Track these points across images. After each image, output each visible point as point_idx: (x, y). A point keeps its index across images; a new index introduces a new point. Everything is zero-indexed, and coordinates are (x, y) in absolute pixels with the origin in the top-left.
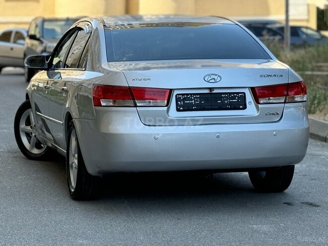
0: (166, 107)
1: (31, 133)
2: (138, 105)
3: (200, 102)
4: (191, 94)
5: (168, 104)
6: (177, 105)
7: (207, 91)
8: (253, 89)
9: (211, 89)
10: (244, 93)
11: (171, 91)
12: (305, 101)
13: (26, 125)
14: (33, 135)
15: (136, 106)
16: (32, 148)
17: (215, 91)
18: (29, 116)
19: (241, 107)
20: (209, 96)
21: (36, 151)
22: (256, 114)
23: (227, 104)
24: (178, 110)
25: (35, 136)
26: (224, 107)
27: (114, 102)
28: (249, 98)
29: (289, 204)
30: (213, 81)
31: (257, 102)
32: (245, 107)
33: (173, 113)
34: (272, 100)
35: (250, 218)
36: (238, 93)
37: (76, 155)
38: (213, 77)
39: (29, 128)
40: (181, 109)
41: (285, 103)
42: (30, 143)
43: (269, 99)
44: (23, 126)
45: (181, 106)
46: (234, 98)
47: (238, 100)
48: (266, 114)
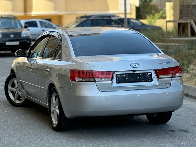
0: (111, 81)
1: (15, 91)
2: (96, 80)
3: (129, 78)
4: (124, 74)
5: (112, 80)
6: (117, 80)
7: (132, 72)
8: (155, 71)
9: (134, 71)
10: (151, 73)
11: (113, 72)
12: (181, 76)
13: (12, 87)
14: (17, 92)
15: (95, 81)
16: (16, 100)
17: (137, 72)
18: (14, 82)
19: (150, 80)
20: (133, 75)
21: (18, 102)
22: (158, 84)
23: (142, 79)
24: (117, 83)
25: (18, 93)
26: (141, 81)
27: (83, 79)
28: (154, 75)
29: (173, 131)
30: (135, 67)
31: (158, 77)
32: (152, 80)
33: (115, 84)
34: (165, 76)
35: (157, 140)
36: (148, 73)
37: (57, 107)
38: (135, 64)
39: (14, 89)
40: (119, 82)
41: (172, 77)
42: (14, 97)
43: (164, 76)
44: (10, 87)
45: (119, 81)
46: (146, 75)
47: (148, 76)
48: (163, 84)
